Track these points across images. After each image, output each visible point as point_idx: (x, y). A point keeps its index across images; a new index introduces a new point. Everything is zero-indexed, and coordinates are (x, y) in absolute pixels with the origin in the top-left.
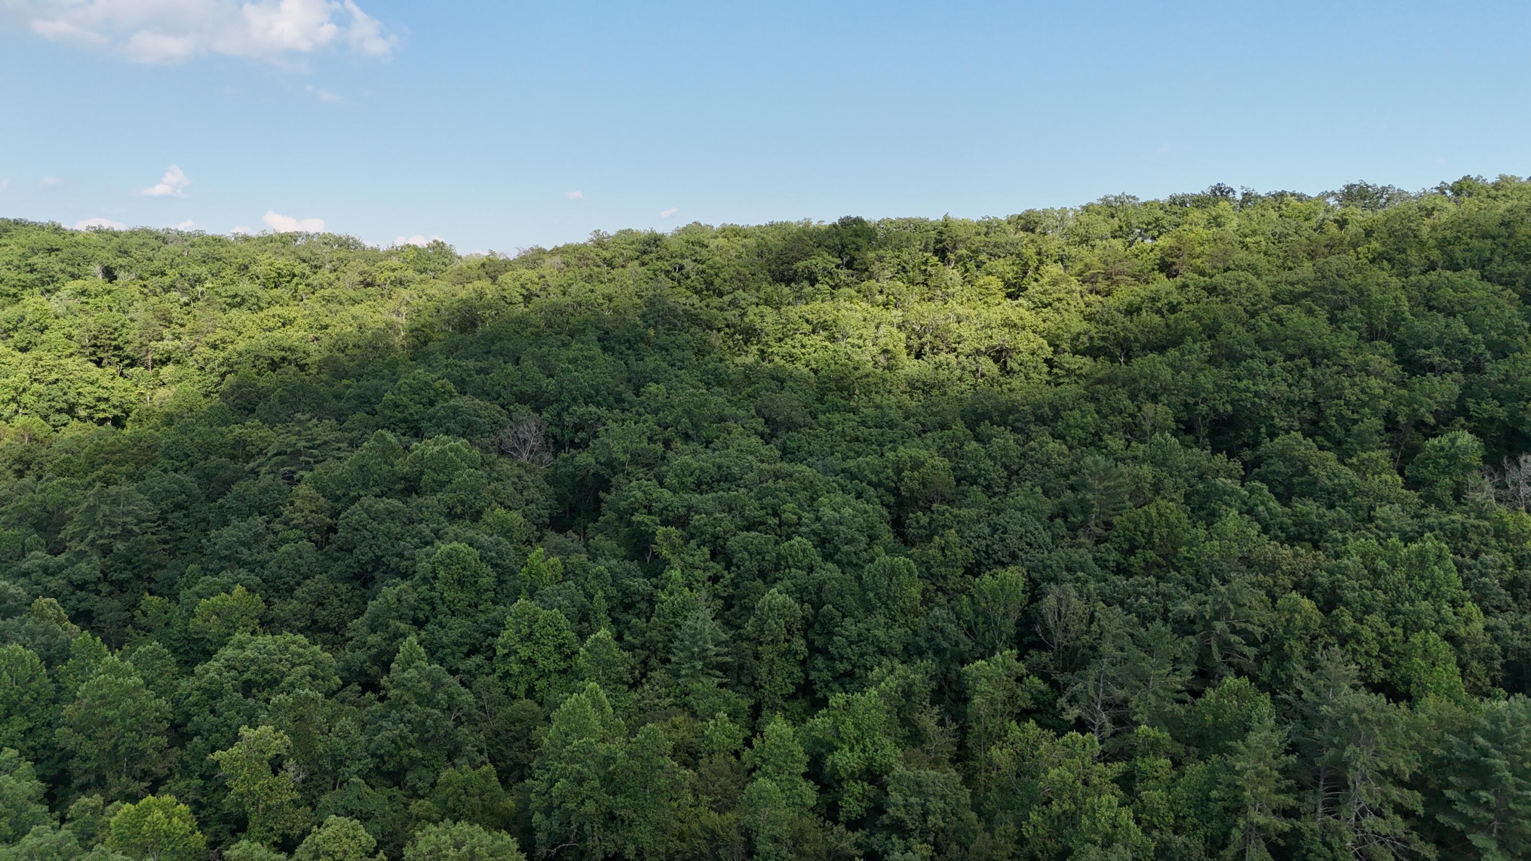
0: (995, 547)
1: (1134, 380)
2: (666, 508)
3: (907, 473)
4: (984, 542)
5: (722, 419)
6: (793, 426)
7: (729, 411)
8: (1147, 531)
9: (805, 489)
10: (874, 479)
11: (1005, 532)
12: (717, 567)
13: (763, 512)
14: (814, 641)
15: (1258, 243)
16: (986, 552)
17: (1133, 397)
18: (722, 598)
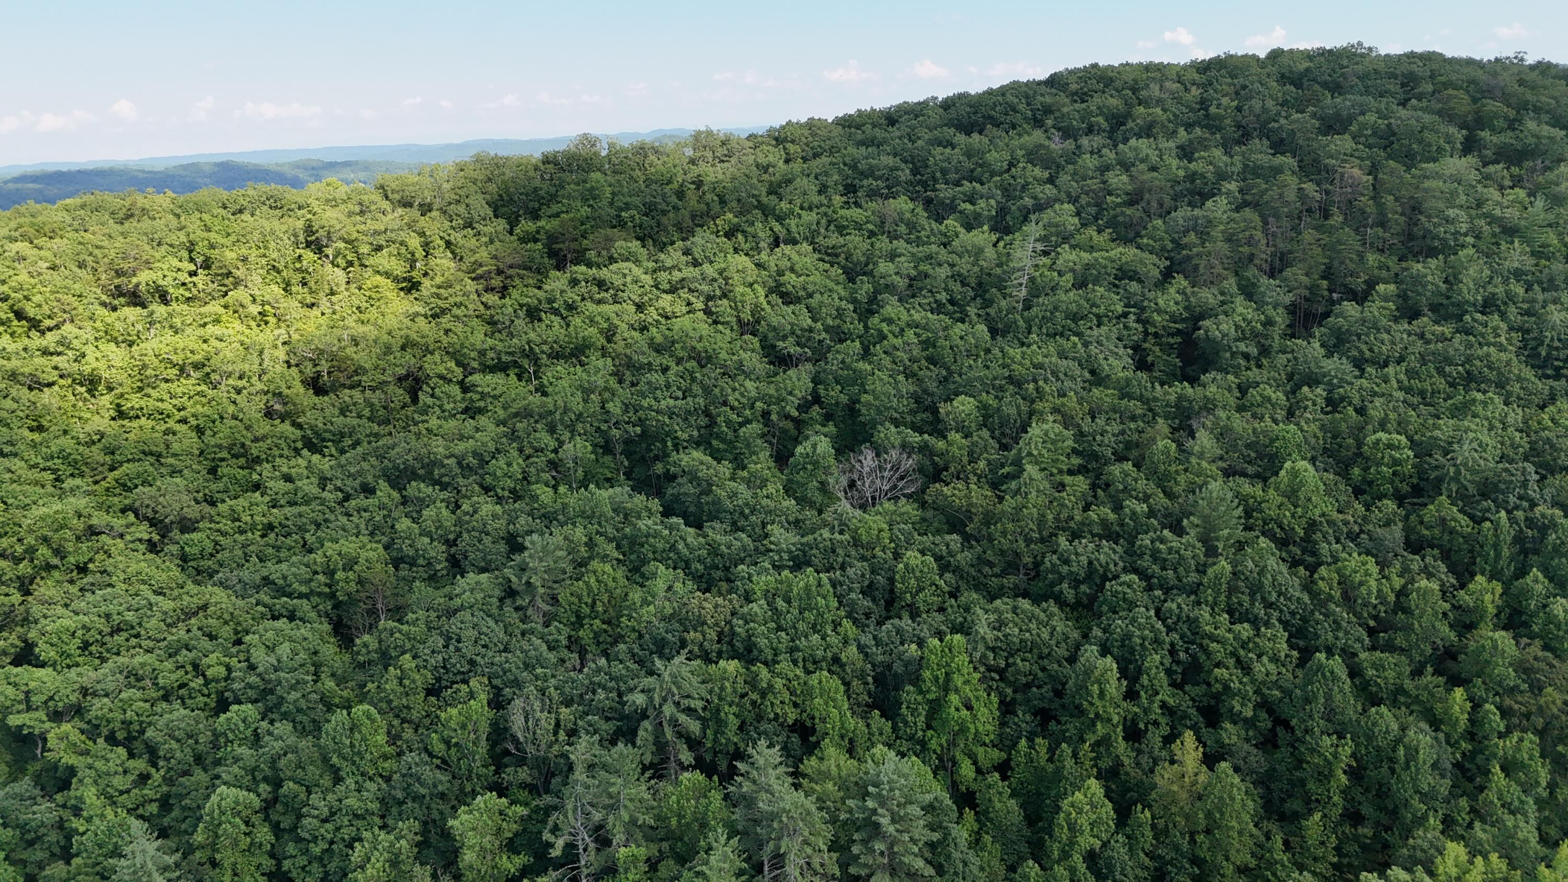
0: (453, 661)
1: (551, 413)
2: (51, 698)
3: (339, 575)
4: (440, 658)
5: (93, 532)
6: (187, 526)
7: (99, 519)
8: (590, 601)
9: (226, 623)
10: (304, 589)
11: (459, 641)
12: (140, 765)
13: (181, 672)
14: (278, 823)
15: (633, 217)
16: (444, 667)
17: (552, 430)
18: (155, 800)
